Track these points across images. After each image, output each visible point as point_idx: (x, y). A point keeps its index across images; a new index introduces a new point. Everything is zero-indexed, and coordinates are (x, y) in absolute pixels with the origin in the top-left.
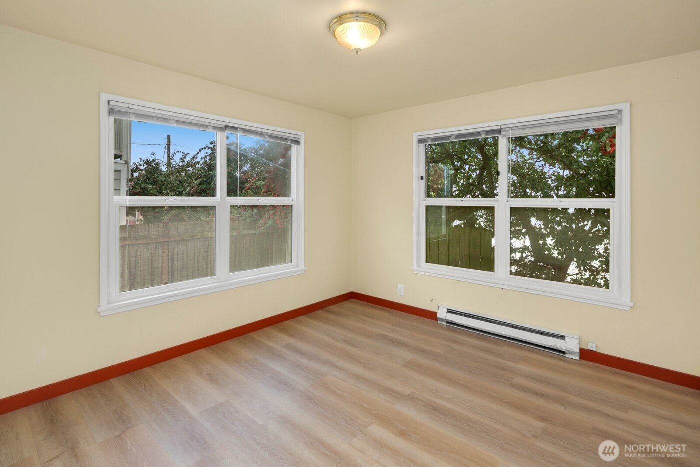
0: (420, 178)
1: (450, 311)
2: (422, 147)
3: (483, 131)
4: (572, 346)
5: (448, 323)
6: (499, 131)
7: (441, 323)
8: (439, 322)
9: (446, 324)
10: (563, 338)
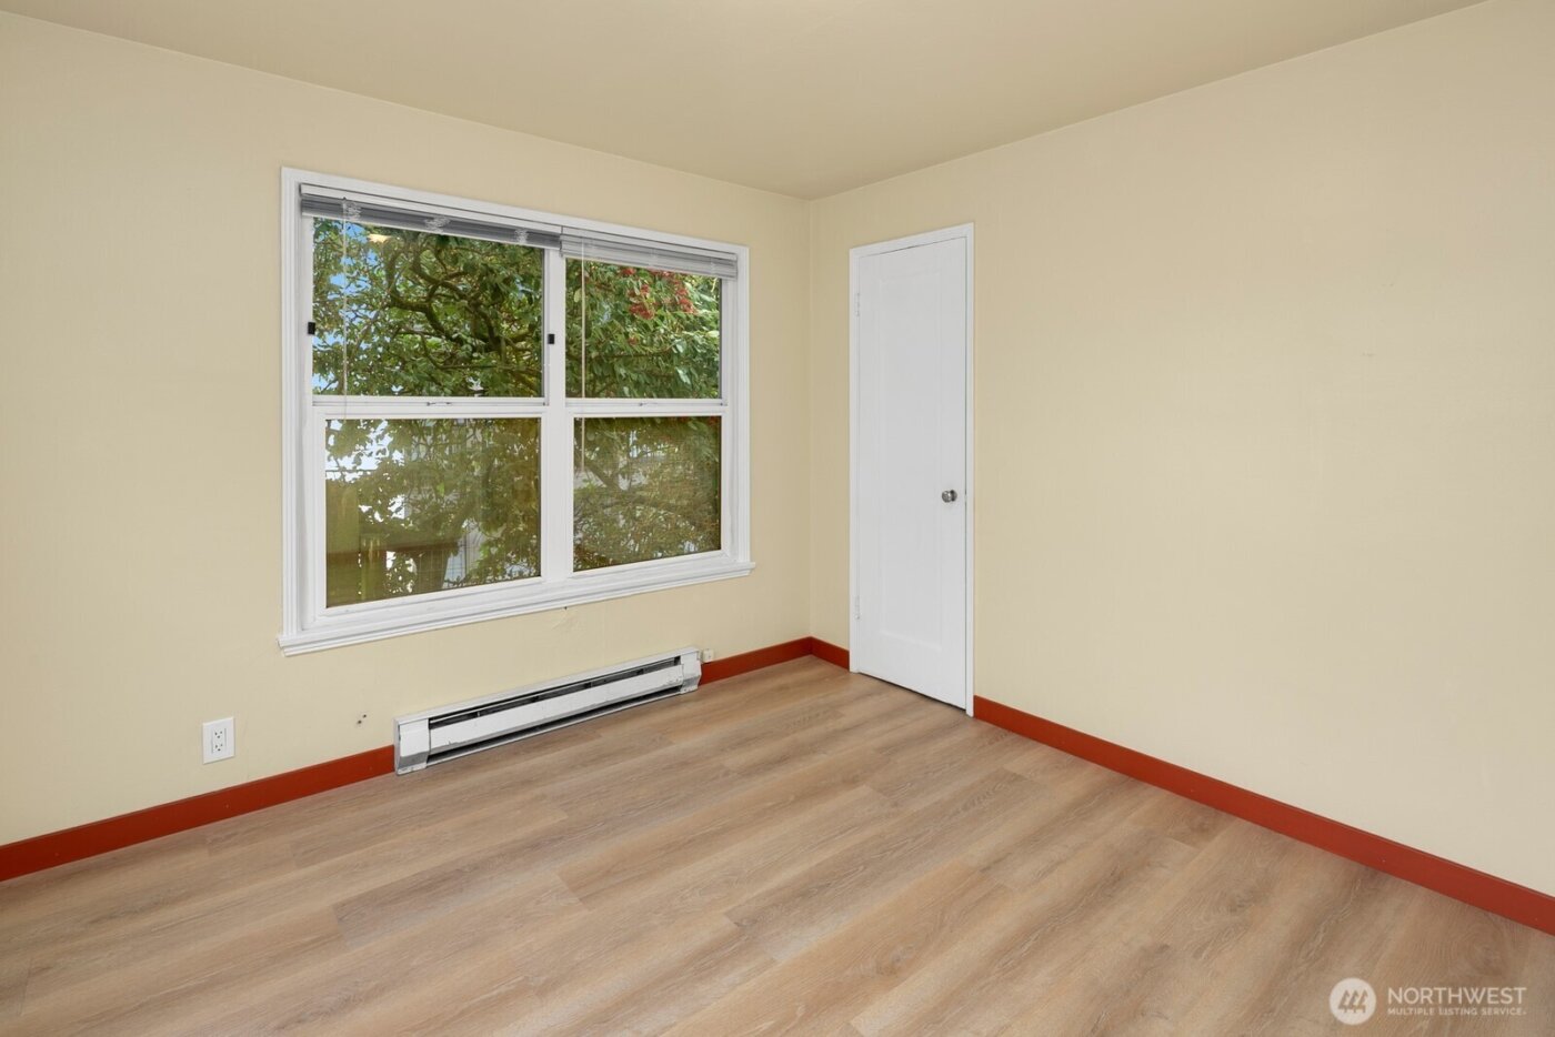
0: (305, 329)
1: (434, 723)
2: (309, 220)
3: (522, 229)
4: (691, 668)
5: (431, 757)
6: (554, 239)
7: (409, 770)
8: (400, 772)
9: (424, 765)
10: (677, 660)
